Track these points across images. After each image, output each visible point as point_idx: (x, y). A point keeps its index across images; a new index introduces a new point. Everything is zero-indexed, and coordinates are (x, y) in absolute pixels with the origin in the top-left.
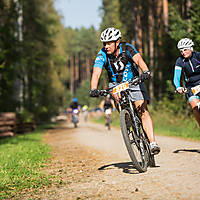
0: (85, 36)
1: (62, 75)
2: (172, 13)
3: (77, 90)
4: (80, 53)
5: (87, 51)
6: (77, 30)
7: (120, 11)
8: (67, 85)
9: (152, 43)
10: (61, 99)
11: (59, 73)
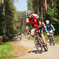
0: (23, 14)
1: (16, 25)
2: (48, 7)
3: (21, 29)
4: (21, 19)
5: (23, 18)
6: (20, 12)
7: (33, 6)
8: (18, 28)
9: (42, 16)
10: (16, 32)
11: (15, 25)
